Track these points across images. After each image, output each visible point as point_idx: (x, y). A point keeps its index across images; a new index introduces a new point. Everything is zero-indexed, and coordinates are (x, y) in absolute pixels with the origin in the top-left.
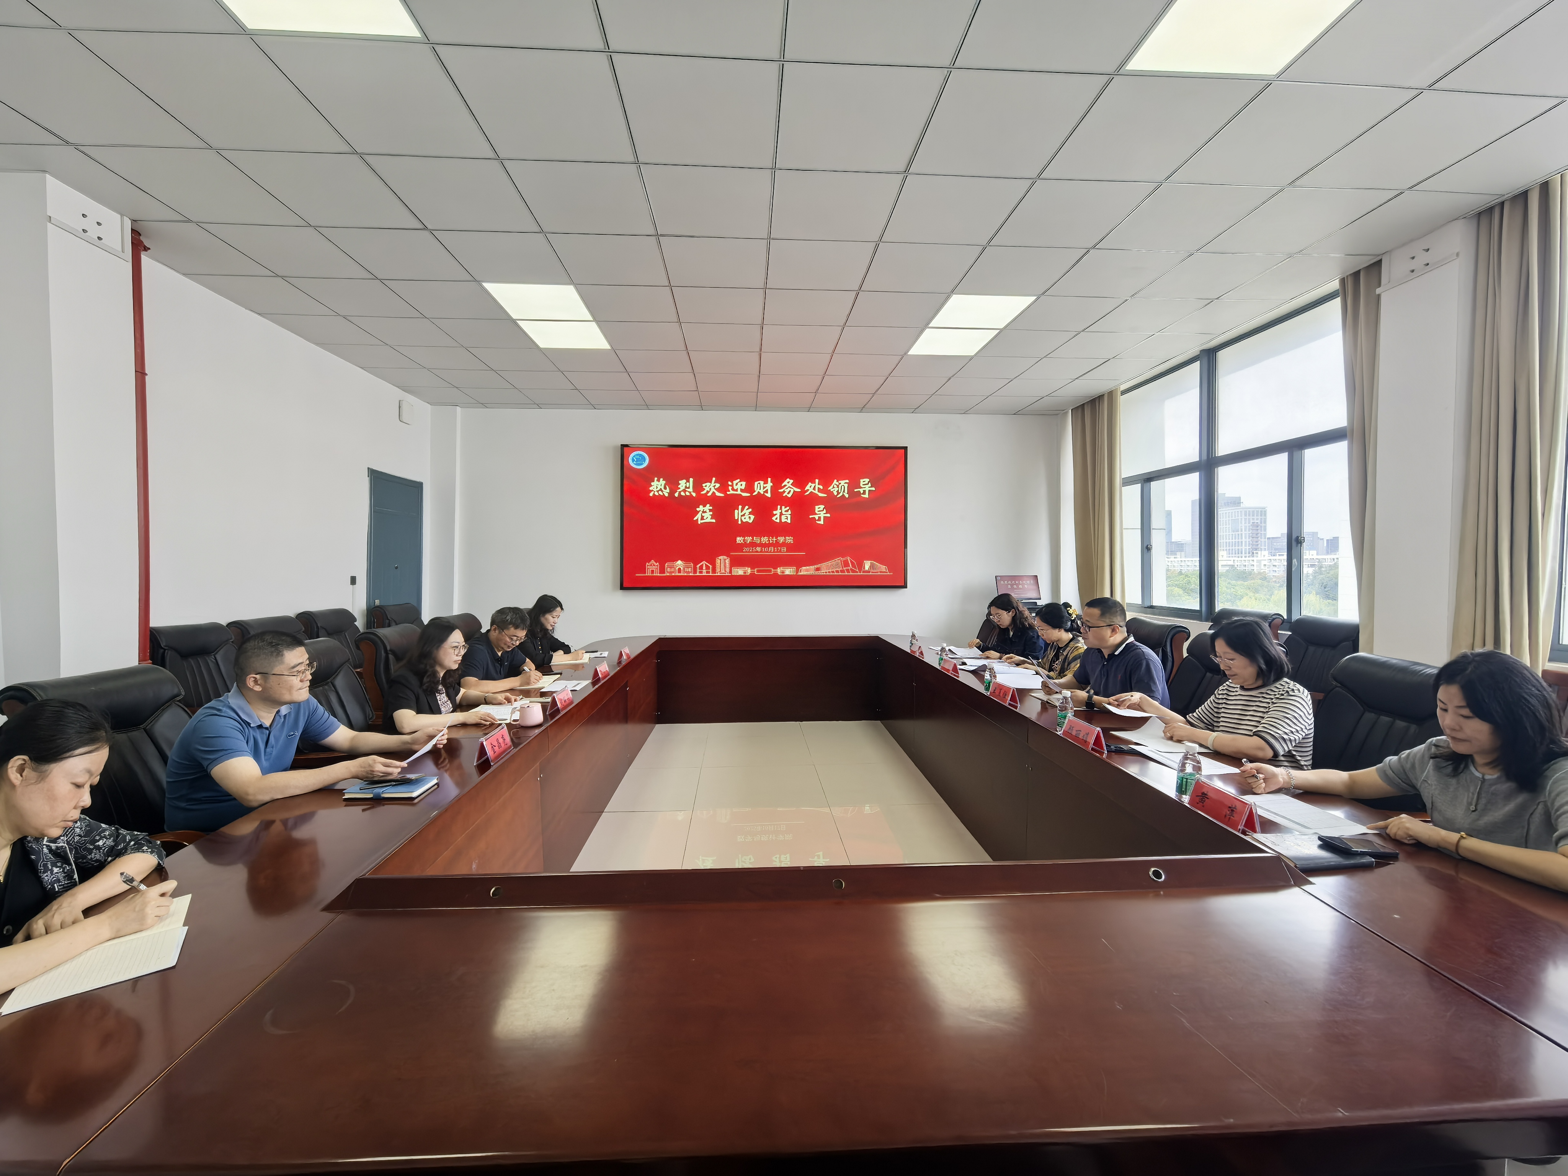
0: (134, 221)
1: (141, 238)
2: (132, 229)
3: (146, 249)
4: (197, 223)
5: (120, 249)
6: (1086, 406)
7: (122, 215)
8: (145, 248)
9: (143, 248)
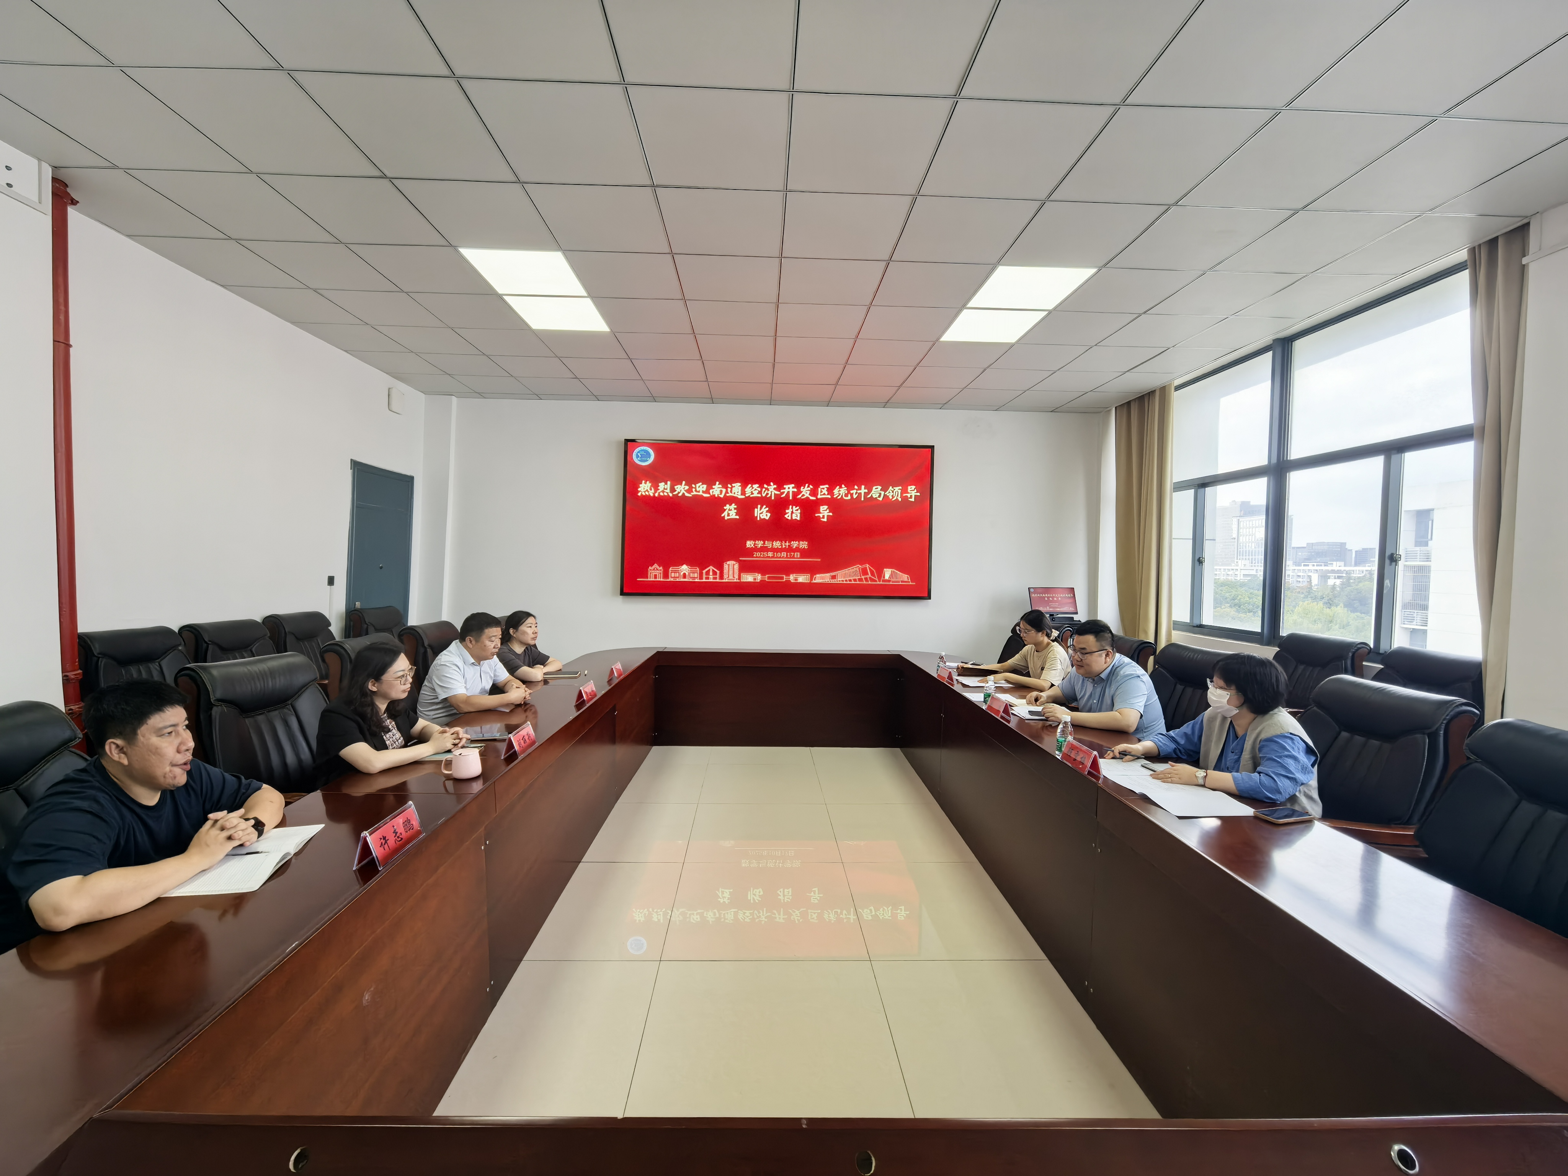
0: (55, 168)
1: (68, 190)
2: (52, 177)
3: (74, 202)
4: (126, 170)
5: (36, 199)
6: (1132, 404)
7: (39, 160)
8: (72, 202)
9: (70, 202)
